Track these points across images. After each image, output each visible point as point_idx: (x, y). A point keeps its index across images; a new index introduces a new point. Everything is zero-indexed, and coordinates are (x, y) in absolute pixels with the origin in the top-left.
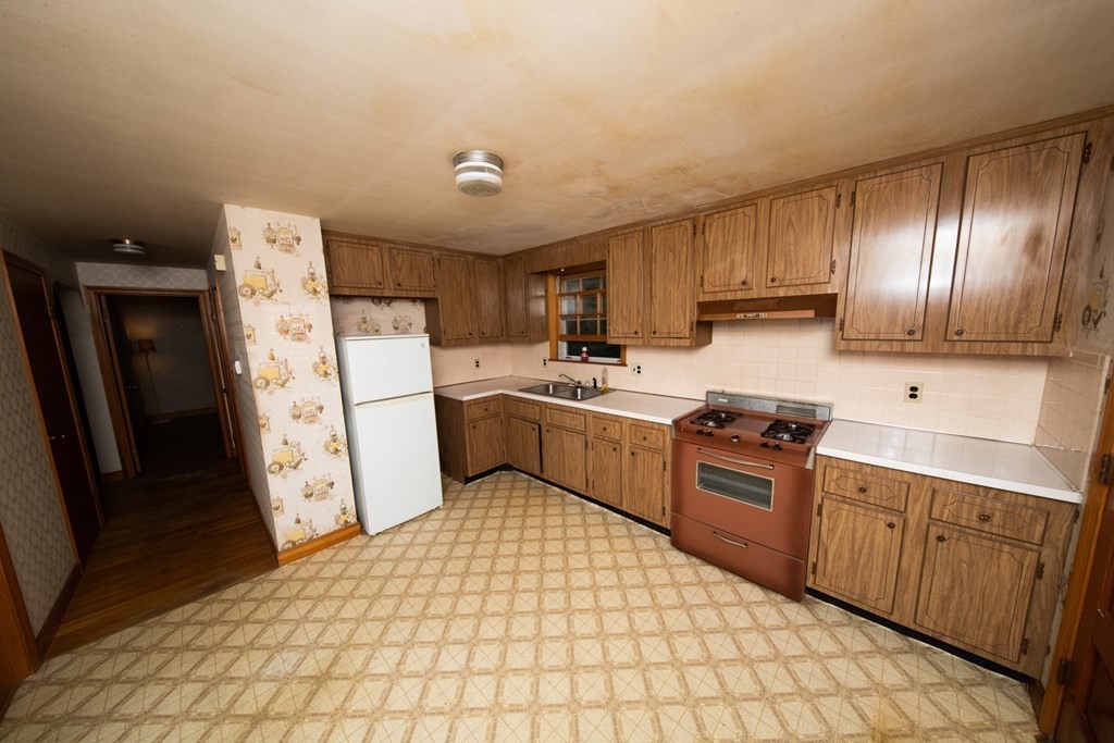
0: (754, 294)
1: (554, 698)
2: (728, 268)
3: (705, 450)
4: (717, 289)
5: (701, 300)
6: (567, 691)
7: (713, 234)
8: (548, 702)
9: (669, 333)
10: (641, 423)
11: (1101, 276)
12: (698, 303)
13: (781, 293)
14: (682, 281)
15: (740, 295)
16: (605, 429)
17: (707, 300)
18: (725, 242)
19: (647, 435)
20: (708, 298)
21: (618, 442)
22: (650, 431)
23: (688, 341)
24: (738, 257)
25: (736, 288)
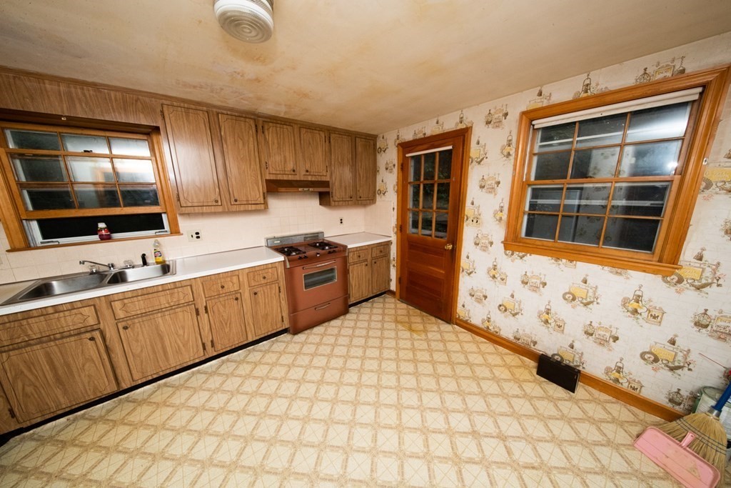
0: (297, 178)
1: (372, 415)
2: (283, 161)
3: (306, 267)
4: (278, 172)
5: (267, 178)
6: (369, 407)
7: (270, 135)
8: (373, 418)
9: (247, 201)
10: (257, 269)
11: (382, 181)
12: (266, 180)
13: (310, 178)
14: (253, 163)
15: (291, 178)
16: (223, 287)
17: (272, 178)
18: (279, 144)
19: (265, 275)
20: (273, 177)
21: (236, 292)
22: (266, 271)
23: (263, 205)
24: (287, 154)
25: (288, 173)
